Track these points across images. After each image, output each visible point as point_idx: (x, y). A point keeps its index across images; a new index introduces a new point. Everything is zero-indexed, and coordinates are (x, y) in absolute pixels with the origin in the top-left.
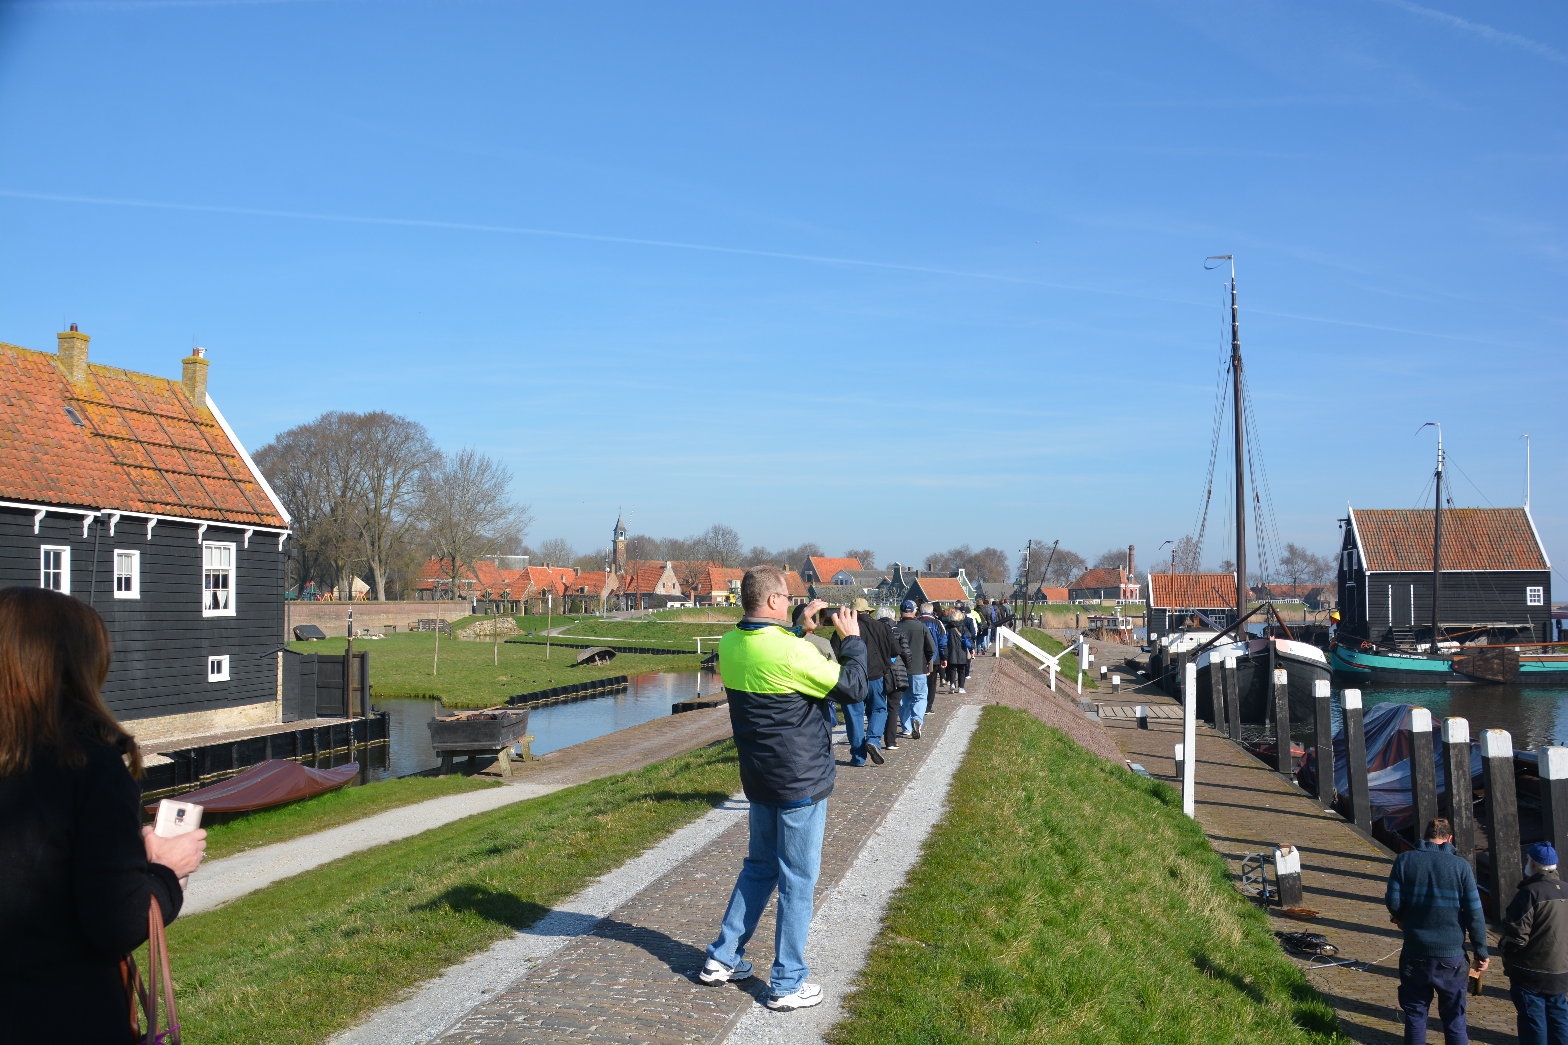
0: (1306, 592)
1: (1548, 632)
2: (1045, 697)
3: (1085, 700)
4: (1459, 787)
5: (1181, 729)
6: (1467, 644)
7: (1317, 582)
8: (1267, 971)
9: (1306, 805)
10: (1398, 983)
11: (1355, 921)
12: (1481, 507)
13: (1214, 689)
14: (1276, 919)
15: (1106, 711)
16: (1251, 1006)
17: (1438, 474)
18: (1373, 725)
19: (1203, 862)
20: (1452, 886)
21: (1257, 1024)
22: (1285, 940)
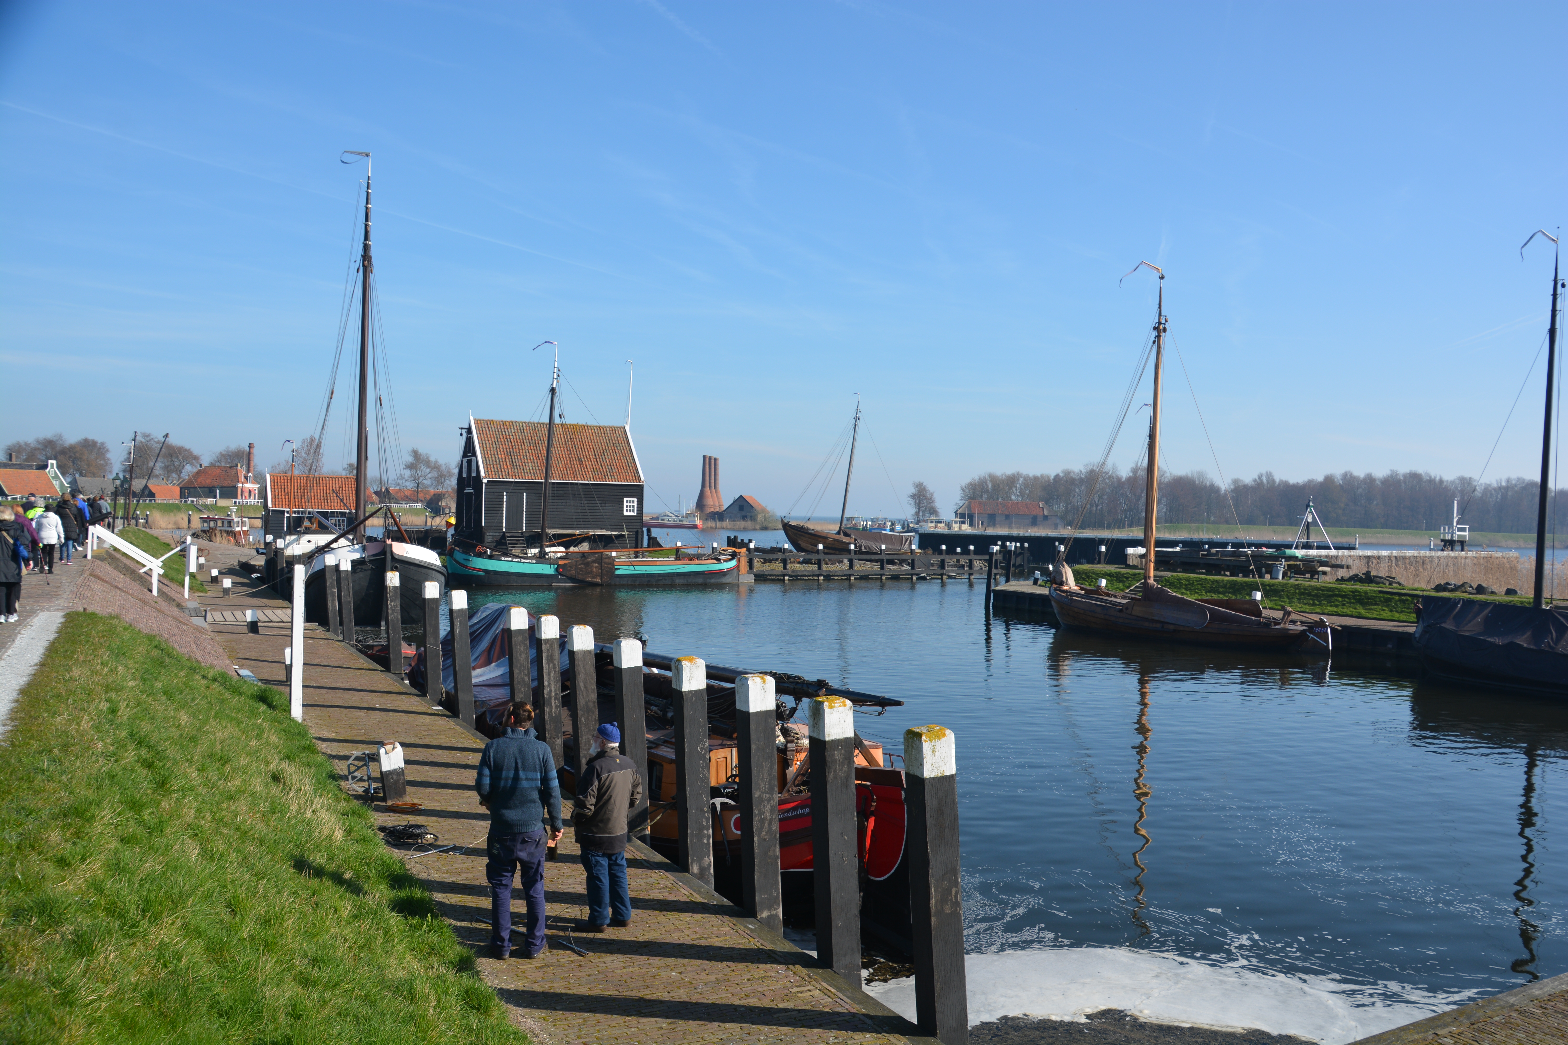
0: (428, 497)
1: (640, 539)
2: (144, 602)
3: (192, 605)
4: (549, 679)
5: (288, 632)
6: (572, 549)
7: (440, 487)
8: (368, 865)
9: (415, 703)
10: (486, 860)
11: (454, 809)
12: (589, 424)
13: (329, 592)
14: (380, 814)
15: (215, 616)
16: (349, 900)
17: (553, 390)
18: (480, 625)
19: (309, 765)
20: (535, 767)
21: (355, 917)
22: (389, 833)
